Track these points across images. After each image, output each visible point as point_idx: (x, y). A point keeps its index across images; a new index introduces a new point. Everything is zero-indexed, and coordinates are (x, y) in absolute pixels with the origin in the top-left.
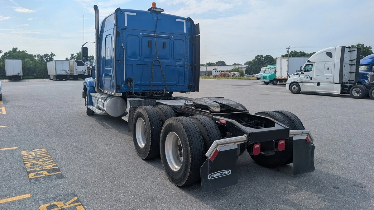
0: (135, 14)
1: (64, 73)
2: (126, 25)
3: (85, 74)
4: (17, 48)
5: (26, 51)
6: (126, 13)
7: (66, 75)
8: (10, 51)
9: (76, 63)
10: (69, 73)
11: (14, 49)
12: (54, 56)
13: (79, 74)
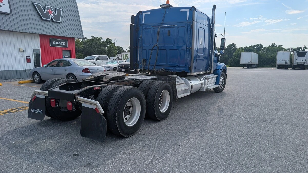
0: (150, 13)
1: (284, 63)
2: (143, 22)
3: (305, 64)
4: (275, 44)
5: (282, 46)
6: (144, 14)
7: (285, 64)
8: (269, 46)
9: (297, 54)
10: (288, 63)
11: (273, 44)
12: (306, 49)
13: (299, 63)
